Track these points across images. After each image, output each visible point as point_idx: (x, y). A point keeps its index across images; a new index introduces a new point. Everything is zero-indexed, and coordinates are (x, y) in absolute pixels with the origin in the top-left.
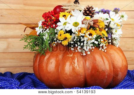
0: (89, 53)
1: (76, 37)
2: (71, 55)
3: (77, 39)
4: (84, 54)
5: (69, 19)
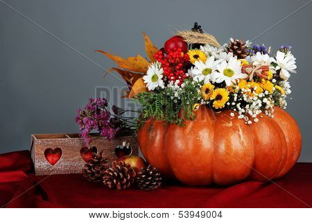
0: (256, 120)
1: (236, 95)
2: (231, 124)
3: (238, 98)
4: (250, 122)
5: (210, 63)
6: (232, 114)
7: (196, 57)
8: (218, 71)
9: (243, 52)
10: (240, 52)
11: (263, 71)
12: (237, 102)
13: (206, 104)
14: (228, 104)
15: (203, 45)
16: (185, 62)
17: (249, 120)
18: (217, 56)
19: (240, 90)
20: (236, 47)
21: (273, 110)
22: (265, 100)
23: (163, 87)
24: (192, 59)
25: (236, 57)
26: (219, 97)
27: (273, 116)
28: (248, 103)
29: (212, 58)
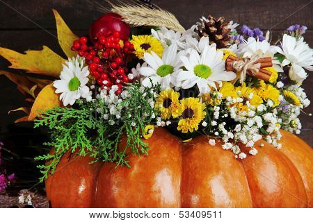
0: (254, 152)
1: (217, 109)
6: (212, 142)
7: (146, 47)
8: (184, 69)
9: (226, 38)
10: (220, 37)
11: (261, 68)
12: (219, 121)
13: (166, 127)
14: (205, 124)
15: (156, 28)
16: (126, 56)
17: (242, 151)
18: (182, 45)
19: (224, 100)
20: (214, 29)
21: (280, 136)
22: (268, 116)
23: (89, 99)
24: (138, 50)
25: (214, 45)
26: (188, 113)
27: (280, 146)
28: (238, 123)
29: (174, 48)
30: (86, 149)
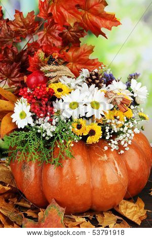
0: (127, 149)
1: (107, 128)
2: (106, 158)
6: (106, 148)
7: (60, 90)
8: (86, 105)
10: (97, 81)
13: (80, 140)
16: (50, 96)
20: (94, 77)
23: (32, 124)
24: (57, 93)
26: (92, 133)
30: (35, 158)
